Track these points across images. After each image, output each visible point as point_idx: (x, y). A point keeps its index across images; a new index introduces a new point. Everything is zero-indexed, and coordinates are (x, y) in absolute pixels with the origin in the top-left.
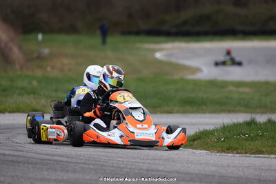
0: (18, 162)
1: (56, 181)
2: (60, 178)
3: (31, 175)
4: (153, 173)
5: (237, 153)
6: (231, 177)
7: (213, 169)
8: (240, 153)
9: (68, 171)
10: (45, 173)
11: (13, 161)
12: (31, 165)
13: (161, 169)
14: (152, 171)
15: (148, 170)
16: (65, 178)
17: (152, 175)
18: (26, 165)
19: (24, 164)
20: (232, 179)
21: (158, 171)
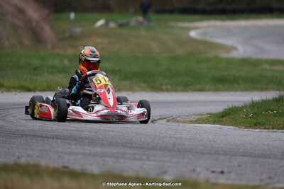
0: (47, 138)
1: (83, 154)
2: (88, 152)
3: (59, 149)
4: (180, 147)
5: (265, 129)
6: (255, 150)
7: (239, 143)
8: (267, 129)
9: (96, 145)
10: (73, 147)
11: (42, 137)
12: (59, 141)
13: (187, 143)
14: (179, 145)
15: (174, 145)
16: (93, 151)
17: (178, 148)
18: (55, 140)
19: (53, 138)
20: (257, 152)
21: (184, 144)
